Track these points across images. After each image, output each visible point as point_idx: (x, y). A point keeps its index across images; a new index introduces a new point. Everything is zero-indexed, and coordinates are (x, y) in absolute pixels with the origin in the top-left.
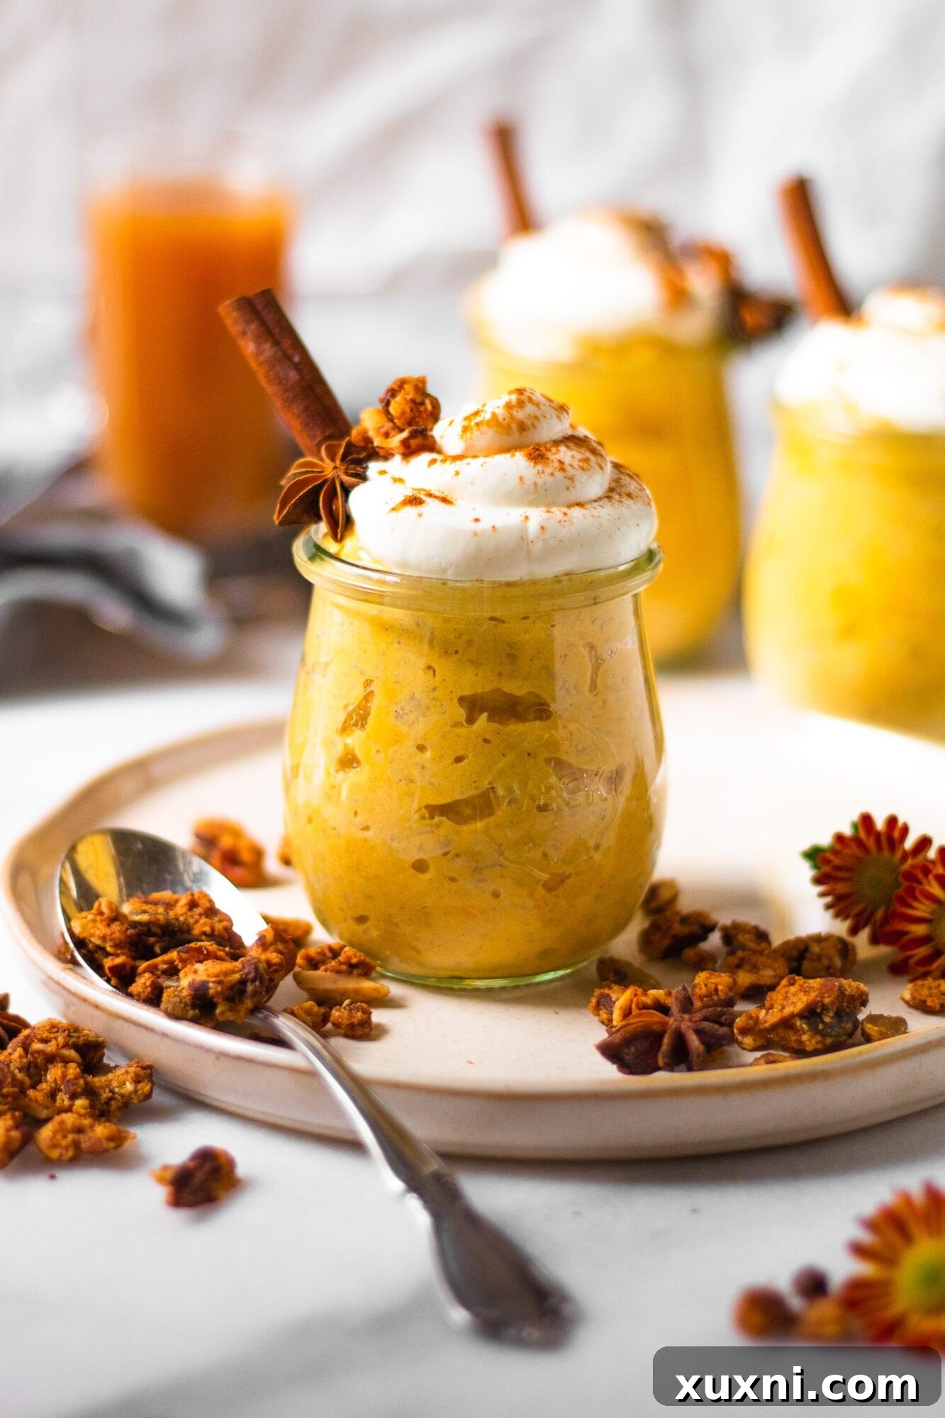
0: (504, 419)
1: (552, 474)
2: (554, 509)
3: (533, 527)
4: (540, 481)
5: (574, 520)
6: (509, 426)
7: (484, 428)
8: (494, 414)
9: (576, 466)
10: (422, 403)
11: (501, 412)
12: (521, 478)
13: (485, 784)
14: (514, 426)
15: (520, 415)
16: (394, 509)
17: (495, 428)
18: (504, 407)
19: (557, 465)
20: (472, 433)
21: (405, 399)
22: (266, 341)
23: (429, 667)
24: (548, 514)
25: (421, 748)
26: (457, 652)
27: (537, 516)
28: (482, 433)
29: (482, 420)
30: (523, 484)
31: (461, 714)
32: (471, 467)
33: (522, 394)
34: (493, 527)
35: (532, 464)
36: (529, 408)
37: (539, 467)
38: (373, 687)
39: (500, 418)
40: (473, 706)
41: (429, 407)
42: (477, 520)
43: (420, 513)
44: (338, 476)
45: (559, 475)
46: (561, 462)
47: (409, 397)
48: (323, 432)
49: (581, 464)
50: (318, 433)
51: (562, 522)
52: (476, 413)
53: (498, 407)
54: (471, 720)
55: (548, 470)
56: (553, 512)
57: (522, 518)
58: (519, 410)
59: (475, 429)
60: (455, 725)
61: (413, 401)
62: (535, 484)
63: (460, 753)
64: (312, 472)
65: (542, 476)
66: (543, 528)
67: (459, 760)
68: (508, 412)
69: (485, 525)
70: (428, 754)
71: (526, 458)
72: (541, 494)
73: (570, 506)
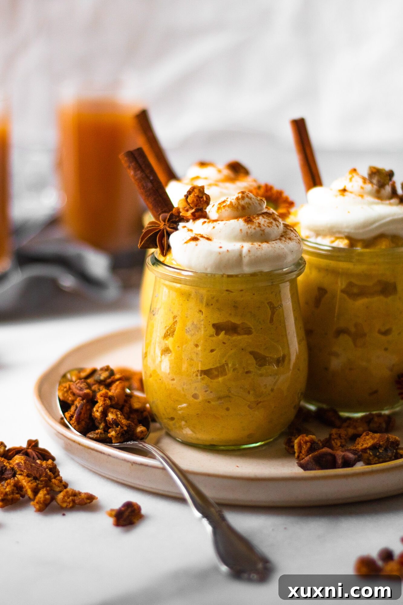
0: (235, 204)
1: (255, 229)
2: (255, 243)
3: (245, 251)
4: (249, 232)
5: (263, 248)
6: (237, 208)
7: (227, 208)
8: (231, 202)
9: (266, 225)
10: (202, 197)
11: (234, 201)
12: (241, 230)
13: (223, 361)
14: (240, 207)
15: (242, 203)
16: (186, 242)
17: (231, 208)
18: (236, 199)
19: (257, 225)
20: (221, 210)
21: (195, 195)
22: (138, 170)
23: (200, 311)
24: (252, 245)
25: (197, 346)
26: (212, 305)
27: (247, 246)
28: (226, 210)
29: (226, 205)
30: (242, 232)
31: (212, 331)
32: (220, 225)
33: (244, 193)
34: (228, 250)
35: (246, 224)
36: (247, 200)
37: (249, 225)
38: (177, 319)
39: (234, 204)
40: (218, 328)
41: (205, 199)
42: (221, 247)
43: (197, 244)
44: (166, 228)
45: (258, 229)
46: (259, 223)
47: (196, 195)
48: (162, 209)
49: (268, 224)
50: (159, 210)
51: (258, 249)
52: (224, 202)
53: (233, 199)
54: (217, 334)
55: (253, 227)
56: (254, 245)
57: (241, 247)
58: (242, 201)
59: (223, 208)
60: (212, 336)
61: (198, 196)
62: (247, 233)
63: (213, 348)
64: (155, 226)
65: (250, 229)
66: (249, 251)
67: (212, 351)
68: (237, 201)
69: (224, 249)
70: (199, 348)
71: (244, 221)
72: (250, 237)
73: (262, 242)
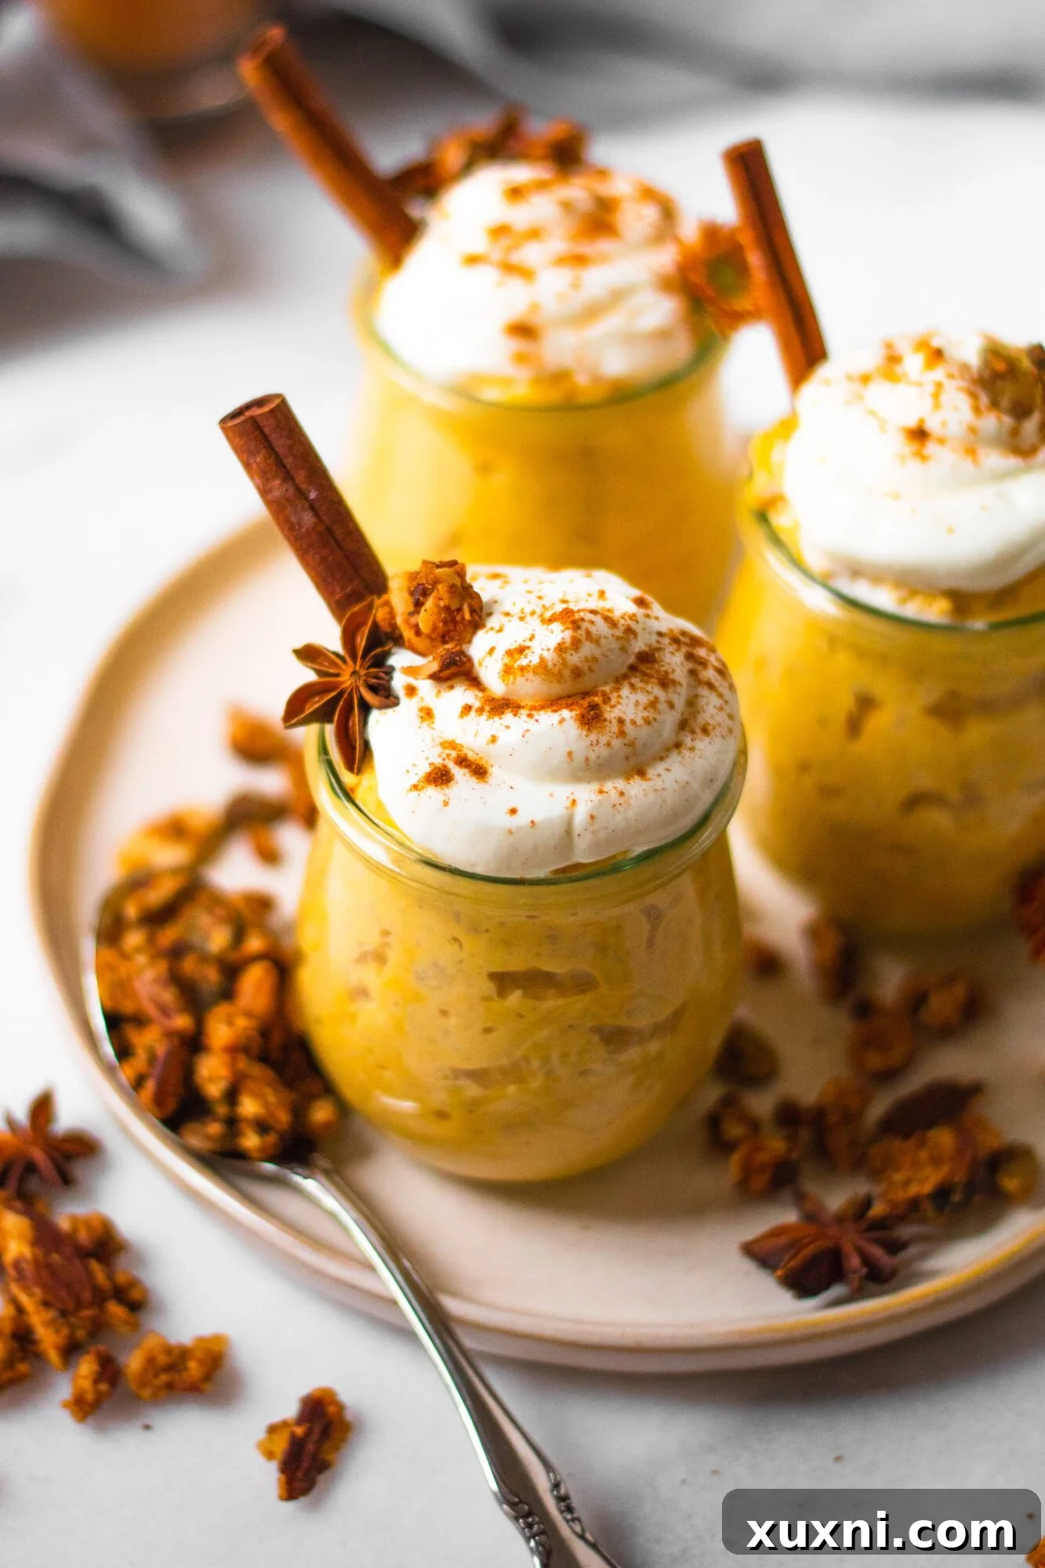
0: (555, 665)
1: (608, 744)
2: (609, 786)
3: (580, 816)
4: (593, 756)
5: (632, 802)
6: (560, 674)
7: (530, 675)
8: (543, 658)
9: (640, 722)
11: (550, 656)
12: (570, 754)
13: (519, 1053)
14: (567, 673)
15: (574, 659)
16: (415, 787)
17: (543, 676)
18: (555, 649)
19: (615, 728)
20: (515, 678)
23: (455, 940)
24: (600, 797)
25: (444, 1013)
26: (487, 931)
27: (586, 797)
28: (527, 680)
29: (528, 666)
30: (572, 761)
31: (490, 987)
32: (512, 728)
33: (579, 628)
34: (532, 822)
35: (585, 733)
36: (587, 649)
37: (593, 737)
38: (390, 939)
39: (550, 665)
40: (503, 981)
41: (467, 615)
42: (513, 811)
44: (357, 686)
45: (617, 743)
46: (621, 721)
47: (443, 603)
49: (646, 714)
51: (618, 806)
52: (521, 650)
53: (548, 650)
54: (502, 992)
55: (604, 740)
56: (607, 790)
57: (569, 803)
58: (573, 653)
59: (518, 672)
60: (486, 999)
61: (448, 609)
62: (587, 759)
63: (490, 1024)
65: (596, 748)
66: (592, 817)
67: (488, 1030)
68: (560, 656)
69: (523, 817)
70: (453, 1021)
71: (577, 724)
72: (593, 770)
73: (628, 777)
